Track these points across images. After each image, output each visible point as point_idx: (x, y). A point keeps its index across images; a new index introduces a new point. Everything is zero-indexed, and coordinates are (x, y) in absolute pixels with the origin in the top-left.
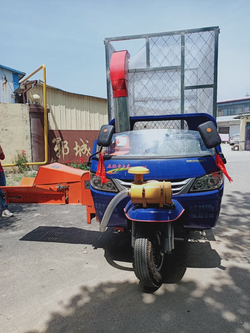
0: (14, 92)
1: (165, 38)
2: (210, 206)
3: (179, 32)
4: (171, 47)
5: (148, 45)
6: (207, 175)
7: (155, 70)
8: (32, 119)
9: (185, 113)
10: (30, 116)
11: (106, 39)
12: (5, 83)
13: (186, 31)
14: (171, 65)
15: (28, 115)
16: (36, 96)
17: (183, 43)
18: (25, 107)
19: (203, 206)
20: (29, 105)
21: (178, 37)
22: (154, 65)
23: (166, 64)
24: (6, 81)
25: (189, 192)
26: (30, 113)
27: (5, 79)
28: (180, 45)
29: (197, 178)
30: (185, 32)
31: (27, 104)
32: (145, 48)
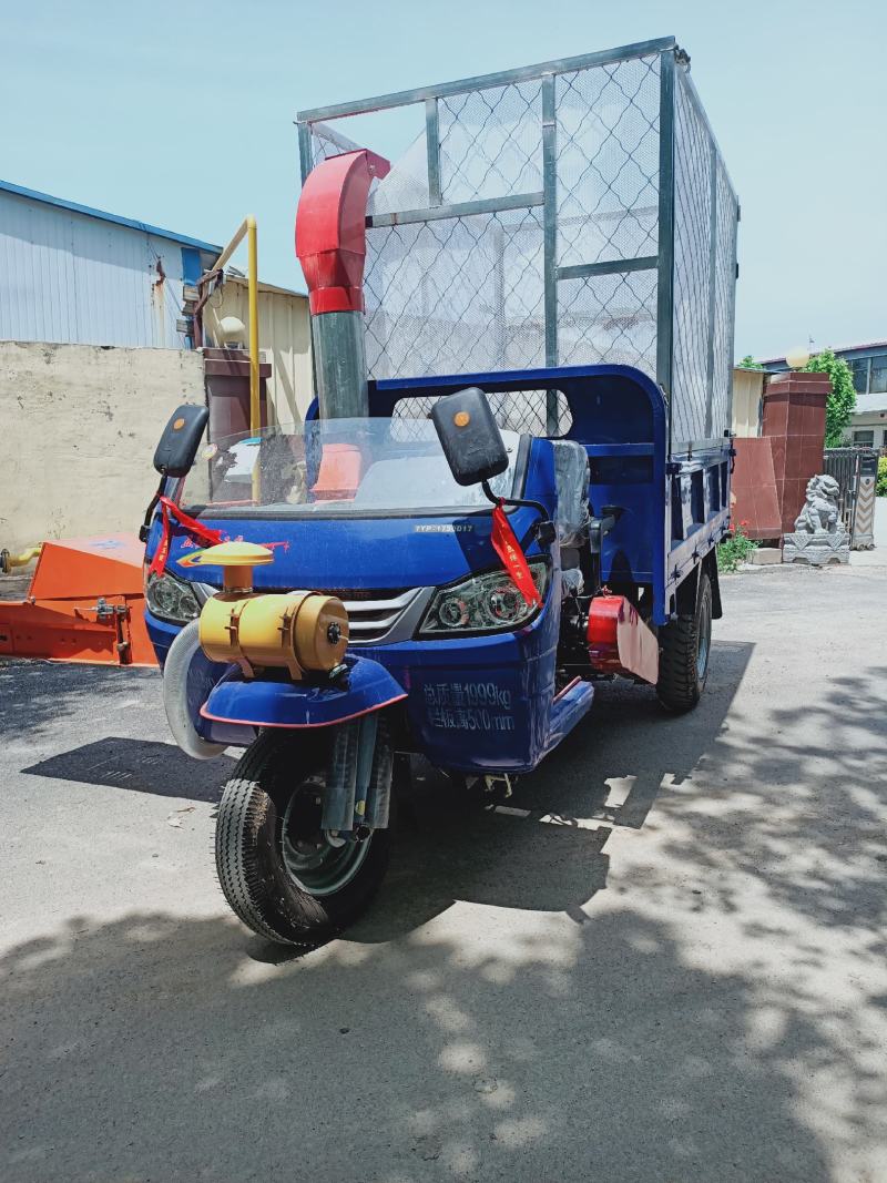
0: (184, 313)
1: (492, 94)
2: (491, 688)
3: (535, 71)
4: (510, 127)
5: (432, 124)
6: (474, 580)
7: (460, 212)
8: (214, 400)
9: (561, 363)
10: (206, 390)
11: (301, 115)
12: (159, 283)
13: (558, 64)
14: (512, 193)
15: (201, 385)
16: (230, 324)
17: (550, 110)
18: (190, 360)
19: (466, 689)
20: (205, 354)
21: (532, 88)
22: (456, 195)
23: (493, 191)
24: (163, 275)
25: (418, 636)
26: (207, 379)
27: (159, 269)
28: (541, 116)
29: (439, 587)
30: (555, 68)
31: (200, 349)
32: (424, 139)
